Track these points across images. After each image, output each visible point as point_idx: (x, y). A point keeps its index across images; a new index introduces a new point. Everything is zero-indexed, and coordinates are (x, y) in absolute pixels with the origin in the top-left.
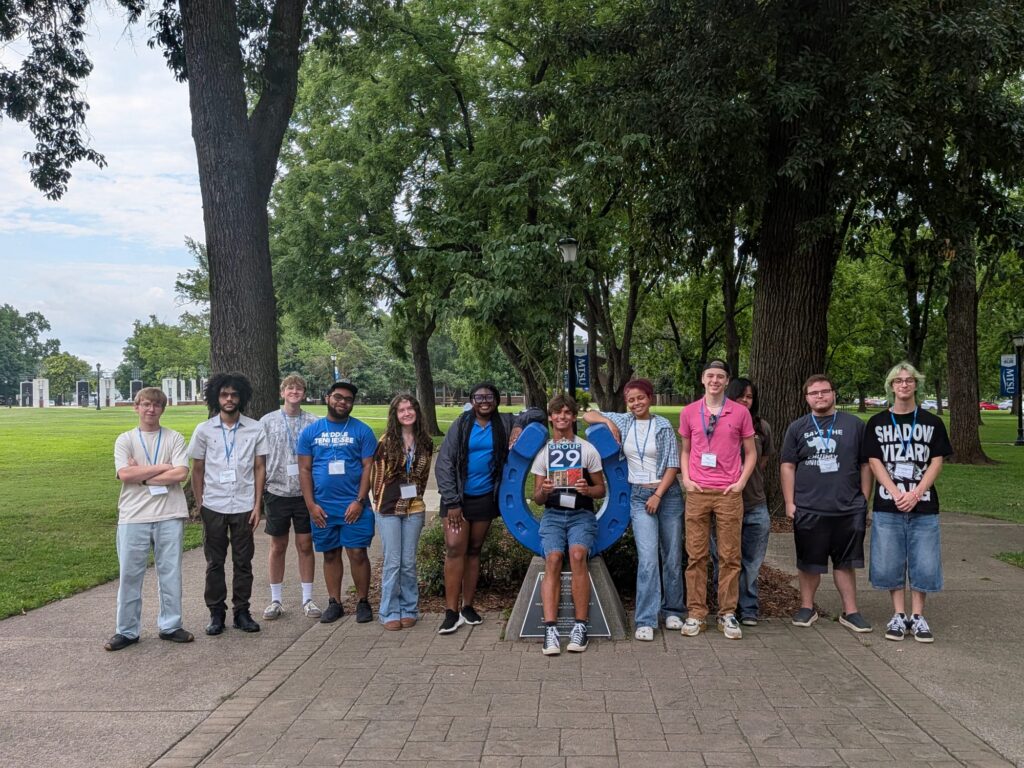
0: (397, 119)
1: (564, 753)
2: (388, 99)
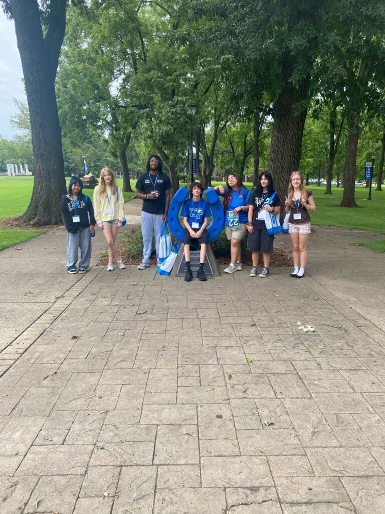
0: (110, 44)
1: (199, 317)
2: (106, 34)
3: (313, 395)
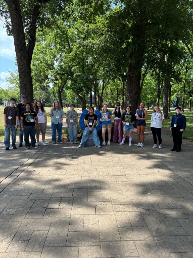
3: (130, 181)
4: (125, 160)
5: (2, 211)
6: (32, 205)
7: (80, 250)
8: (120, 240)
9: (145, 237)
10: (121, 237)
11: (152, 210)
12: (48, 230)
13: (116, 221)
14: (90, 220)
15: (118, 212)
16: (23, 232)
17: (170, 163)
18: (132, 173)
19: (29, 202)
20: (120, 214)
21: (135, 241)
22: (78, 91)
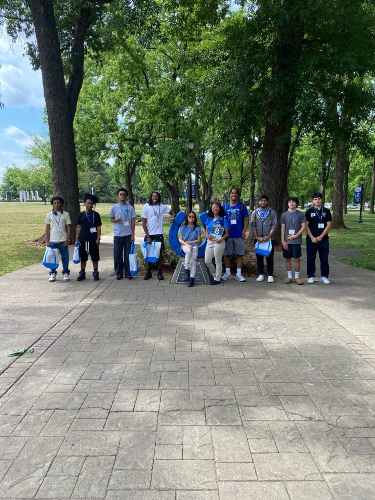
3: (271, 357)
4: (261, 314)
5: (25, 413)
6: (82, 405)
7: (177, 498)
8: (256, 478)
9: (306, 474)
10: (258, 473)
11: (317, 417)
12: (115, 456)
13: (247, 439)
14: (195, 437)
15: (250, 422)
16: (67, 458)
17: (350, 320)
18: (275, 341)
19: (76, 397)
20: (255, 426)
21: (286, 483)
22: (165, 176)
